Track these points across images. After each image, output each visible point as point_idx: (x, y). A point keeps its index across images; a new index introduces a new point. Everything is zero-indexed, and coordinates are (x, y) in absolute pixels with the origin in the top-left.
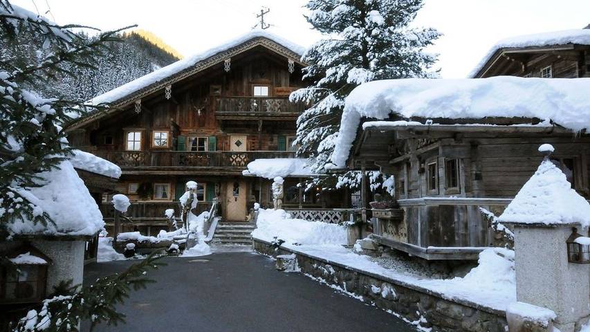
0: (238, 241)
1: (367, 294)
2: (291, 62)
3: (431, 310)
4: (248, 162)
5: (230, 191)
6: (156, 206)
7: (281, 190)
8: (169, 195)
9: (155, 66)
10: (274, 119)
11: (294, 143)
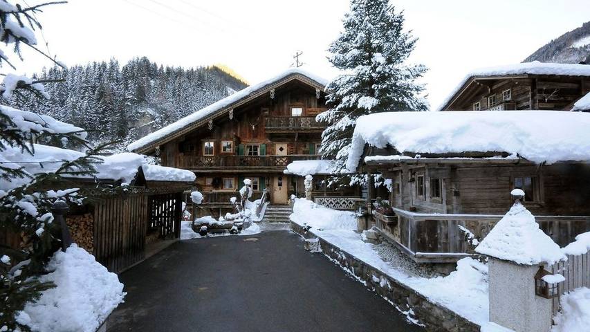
0: (281, 220)
1: (369, 280)
2: (318, 91)
3: (417, 306)
4: (287, 164)
5: (276, 182)
6: (225, 194)
7: (311, 184)
8: (233, 186)
9: (229, 88)
10: (306, 132)
11: (320, 150)
